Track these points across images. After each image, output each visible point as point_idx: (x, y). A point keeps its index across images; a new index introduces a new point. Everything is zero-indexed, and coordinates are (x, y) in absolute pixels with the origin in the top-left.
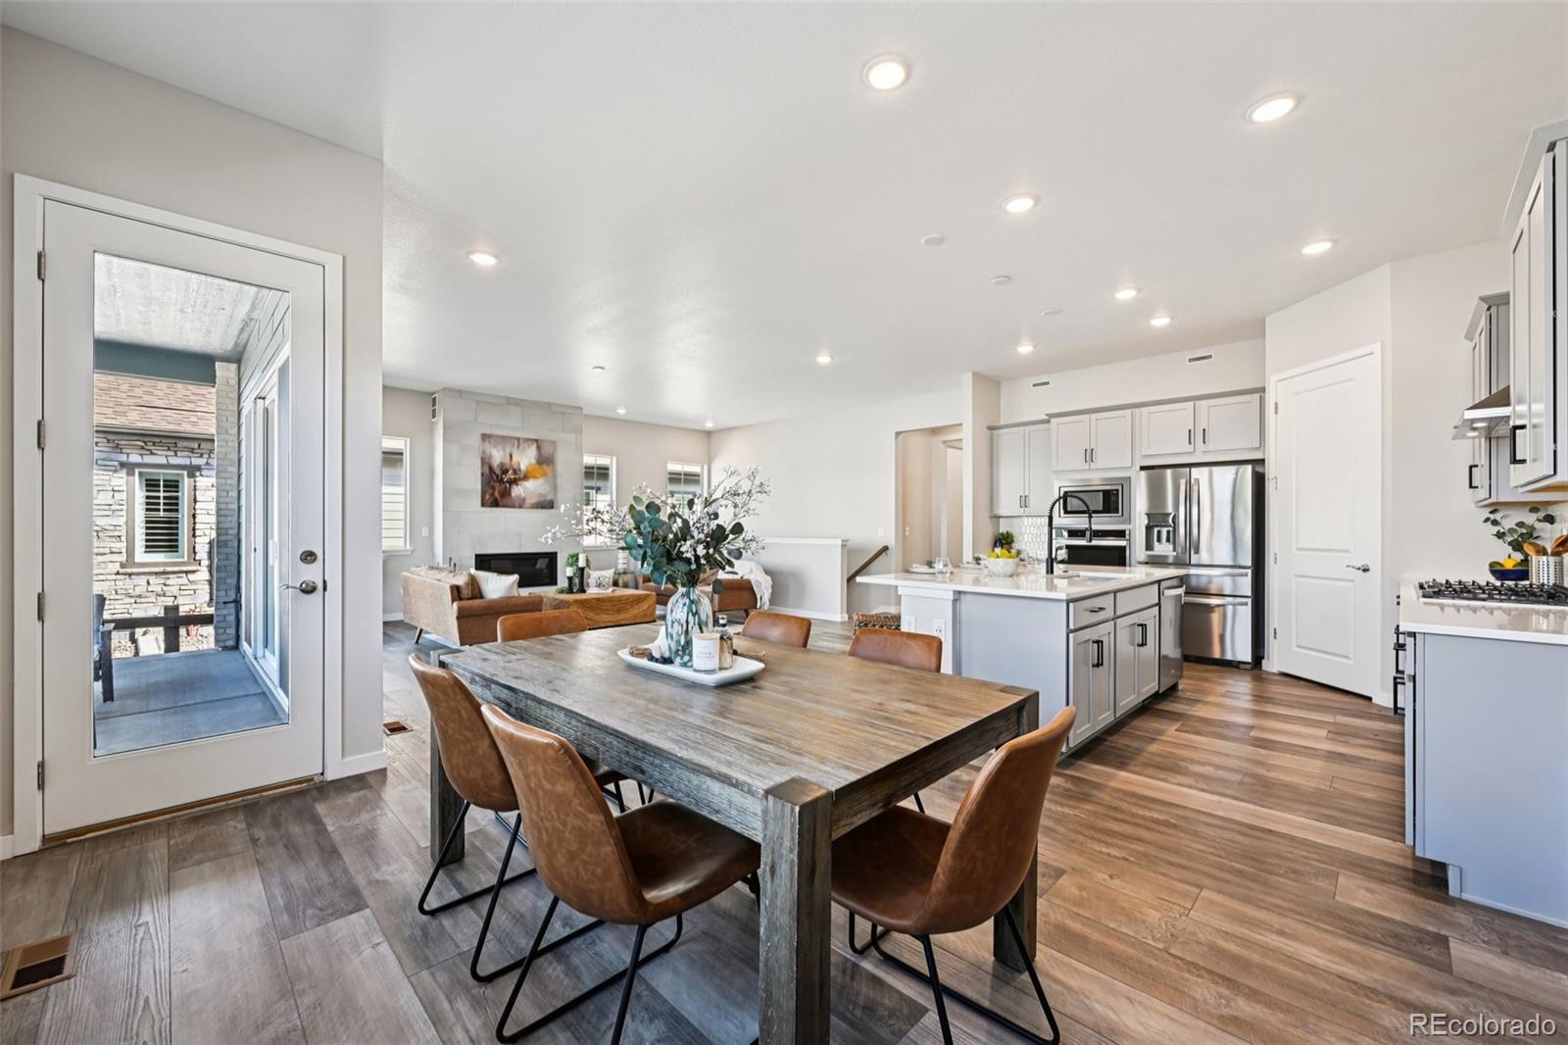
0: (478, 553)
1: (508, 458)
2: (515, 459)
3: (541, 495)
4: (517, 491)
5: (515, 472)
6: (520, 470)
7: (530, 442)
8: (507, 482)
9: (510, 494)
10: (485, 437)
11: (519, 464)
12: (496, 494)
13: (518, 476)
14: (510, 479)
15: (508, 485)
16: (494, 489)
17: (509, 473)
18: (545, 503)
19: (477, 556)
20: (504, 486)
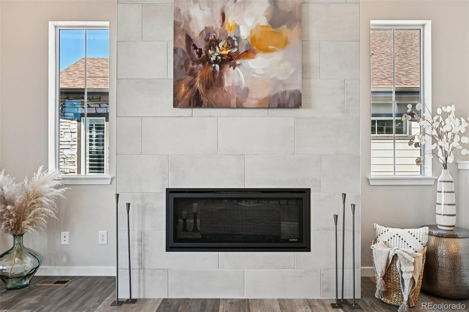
0: (170, 187)
1: (219, 18)
2: (230, 20)
3: (277, 82)
4: (234, 77)
5: (230, 41)
6: (238, 39)
8: (216, 62)
9: (221, 83)
11: (237, 27)
12: (198, 85)
13: (235, 50)
14: (221, 55)
15: (217, 67)
16: (195, 76)
17: (221, 45)
18: (287, 97)
19: (170, 192)
20: (211, 69)
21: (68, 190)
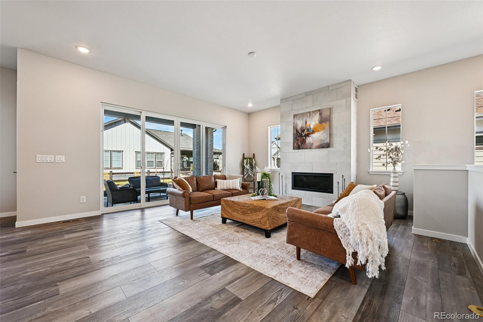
0: (293, 171)
1: (305, 123)
2: (308, 123)
3: (321, 140)
4: (309, 140)
5: (308, 130)
6: (310, 128)
7: (316, 112)
8: (304, 136)
9: (305, 142)
10: (295, 116)
11: (310, 125)
12: (299, 143)
13: (309, 132)
14: (305, 134)
15: (304, 137)
16: (298, 141)
17: (305, 131)
18: (324, 145)
19: (293, 173)
20: (303, 138)
21: (272, 172)
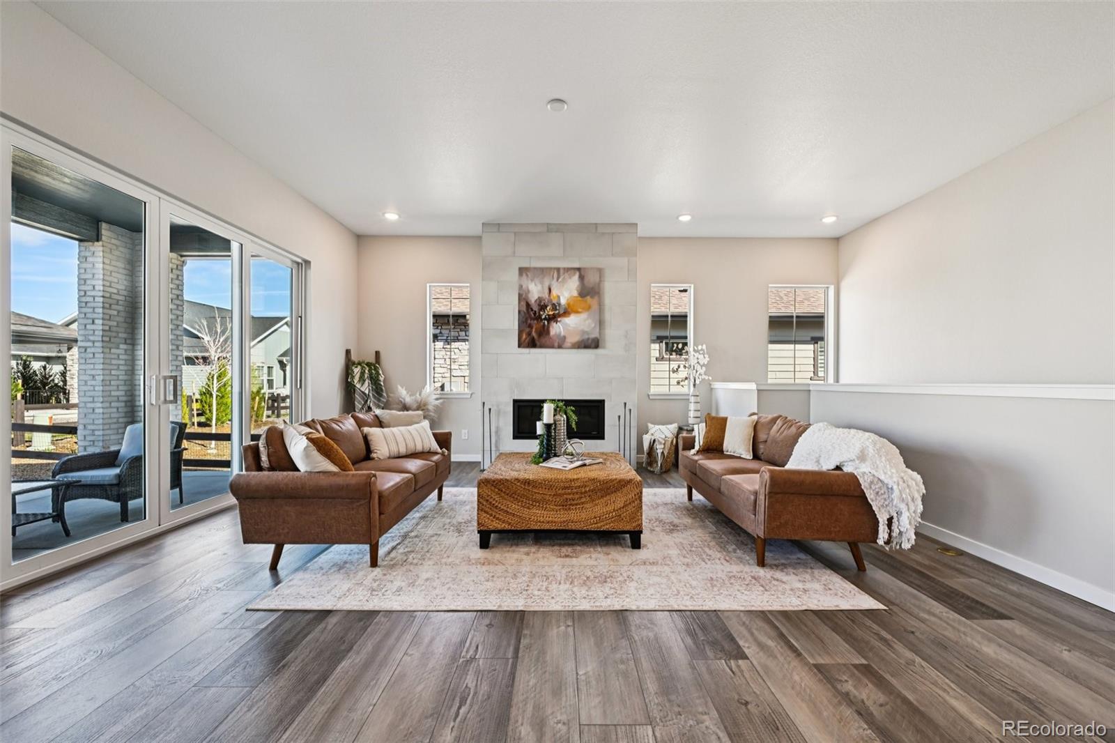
0: (516, 398)
1: (547, 291)
2: (554, 292)
3: (584, 332)
4: (556, 329)
5: (554, 307)
6: (559, 304)
7: (572, 271)
8: (545, 319)
9: (548, 332)
10: (522, 271)
11: (559, 297)
12: (534, 334)
13: (557, 312)
14: (549, 315)
15: (546, 322)
16: (532, 328)
17: (548, 308)
18: (590, 341)
19: (515, 401)
20: (542, 324)
